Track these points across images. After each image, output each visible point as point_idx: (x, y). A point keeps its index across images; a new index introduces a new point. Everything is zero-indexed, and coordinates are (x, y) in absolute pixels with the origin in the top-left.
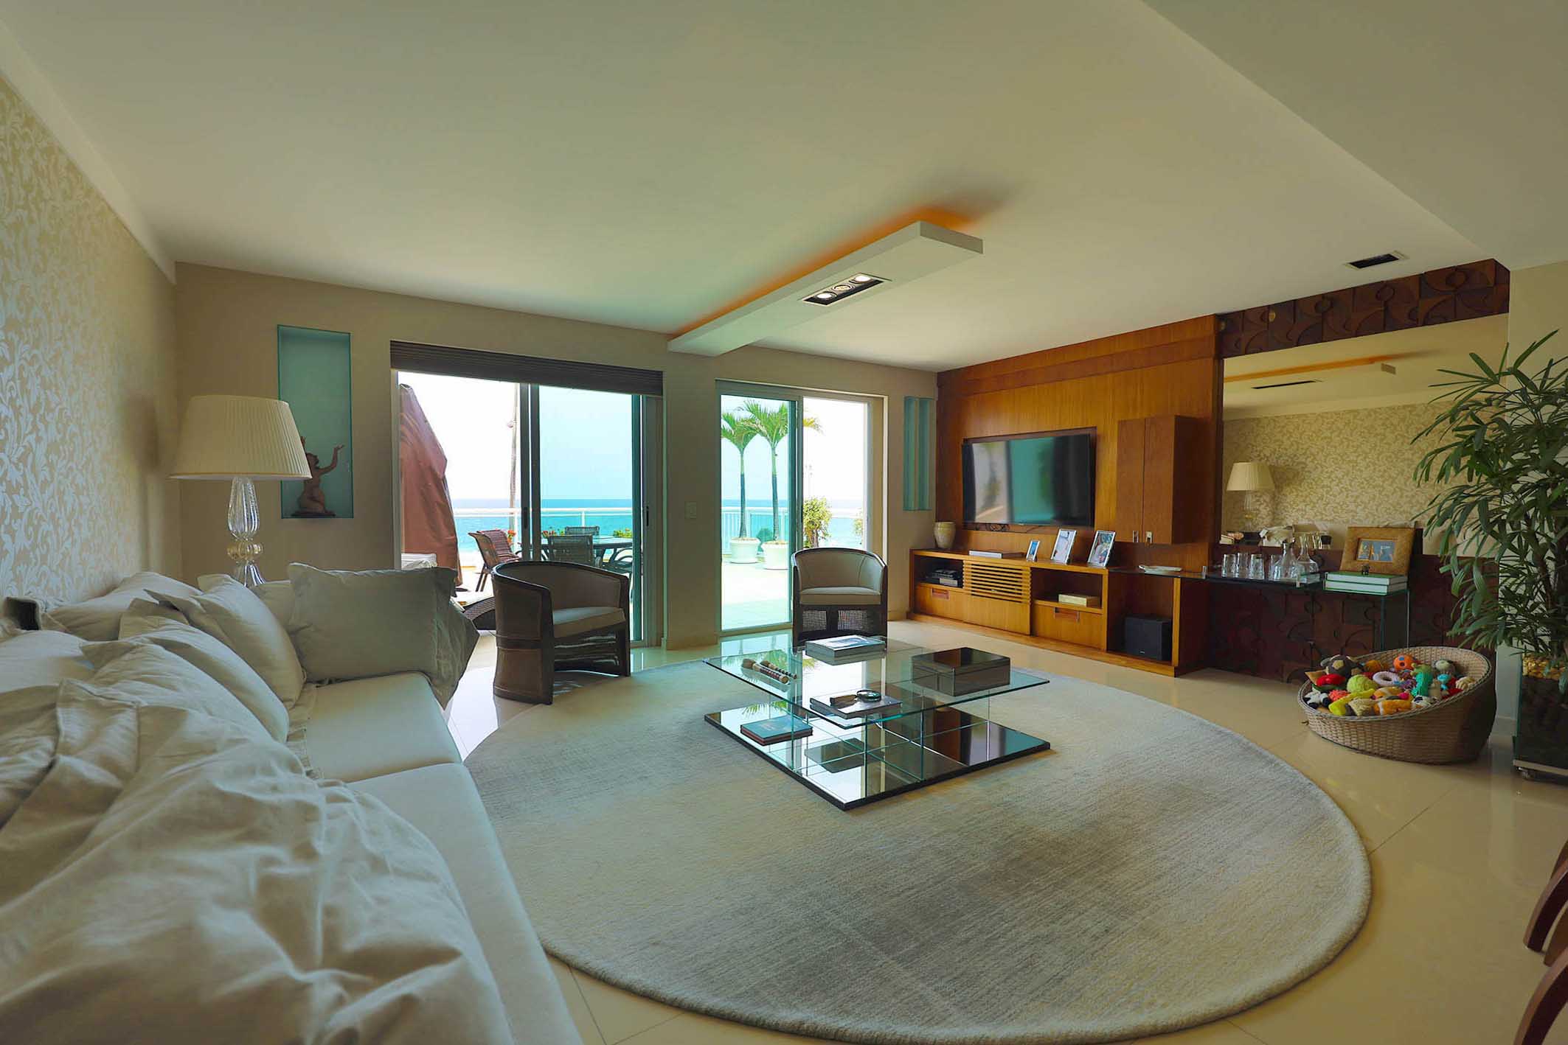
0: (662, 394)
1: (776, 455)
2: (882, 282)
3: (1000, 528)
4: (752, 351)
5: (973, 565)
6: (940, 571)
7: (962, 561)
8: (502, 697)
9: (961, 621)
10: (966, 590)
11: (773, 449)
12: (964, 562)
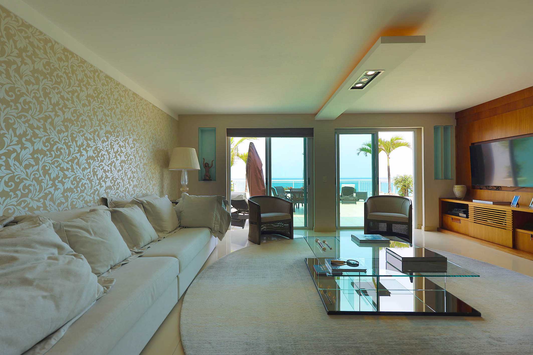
0: (313, 137)
1: (389, 158)
2: (380, 72)
3: (495, 188)
4: (346, 116)
5: (474, 207)
6: (456, 209)
7: (468, 204)
8: (251, 241)
9: (468, 235)
10: (470, 220)
11: (388, 156)
12: (469, 205)
